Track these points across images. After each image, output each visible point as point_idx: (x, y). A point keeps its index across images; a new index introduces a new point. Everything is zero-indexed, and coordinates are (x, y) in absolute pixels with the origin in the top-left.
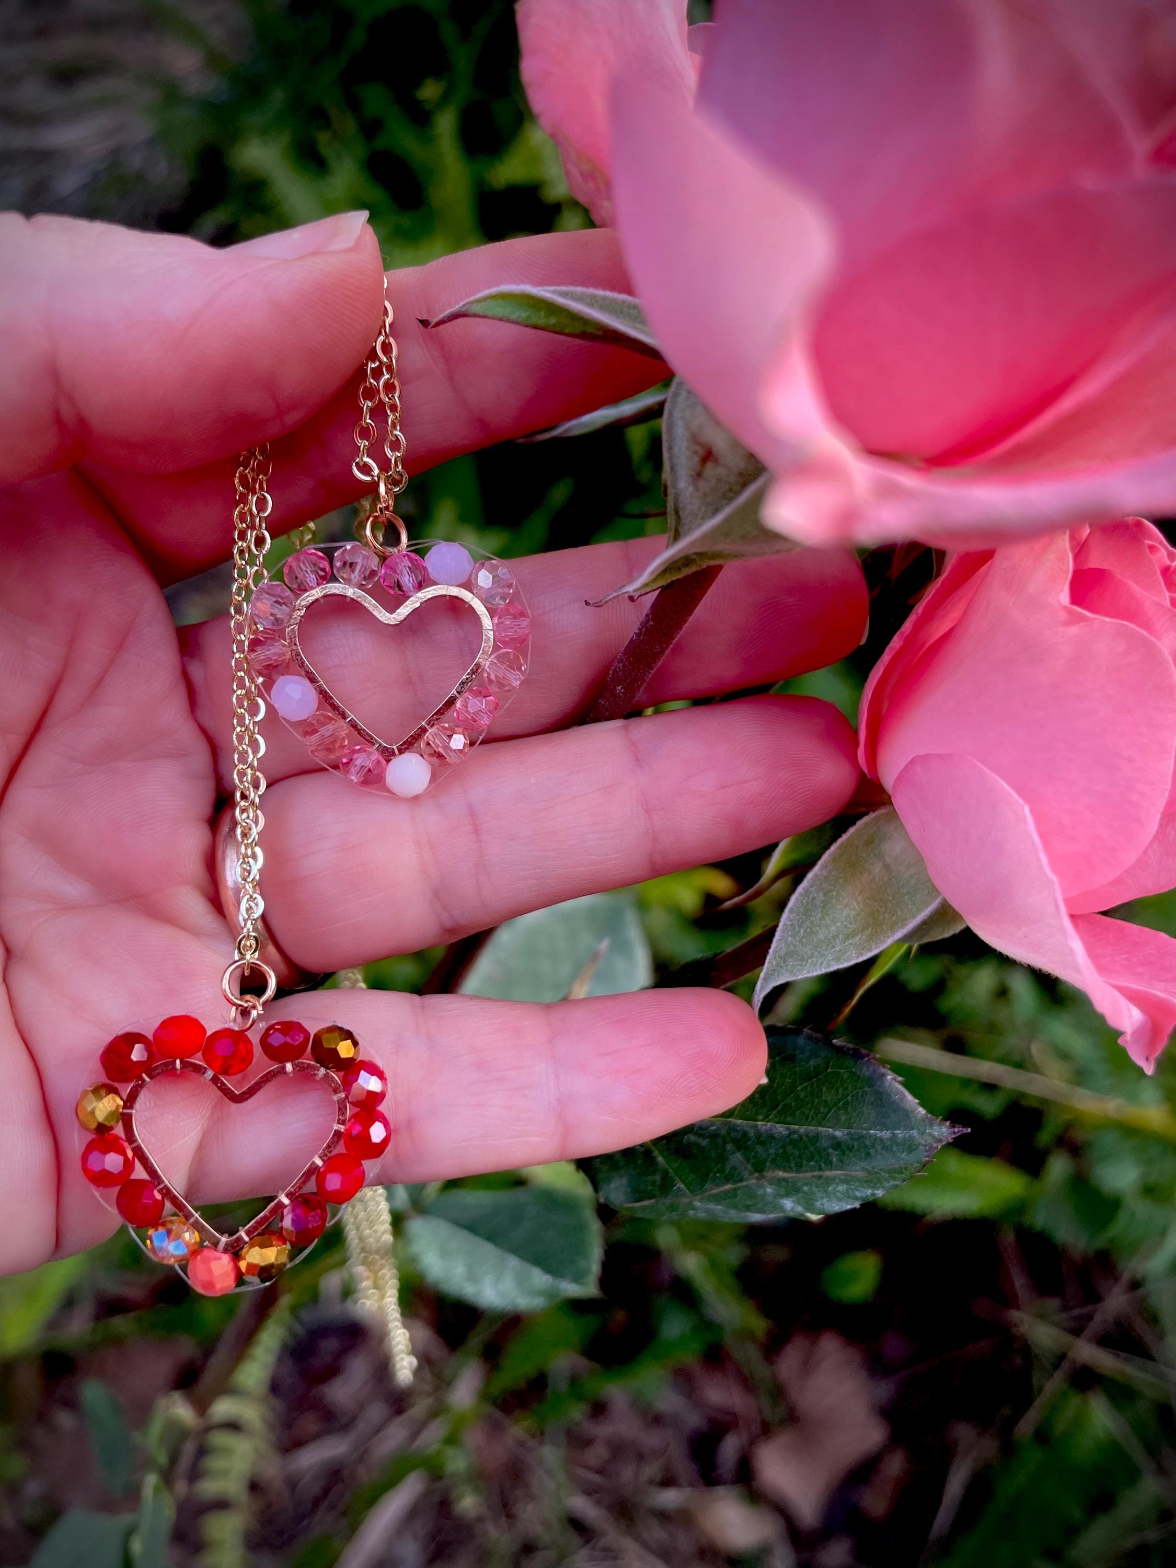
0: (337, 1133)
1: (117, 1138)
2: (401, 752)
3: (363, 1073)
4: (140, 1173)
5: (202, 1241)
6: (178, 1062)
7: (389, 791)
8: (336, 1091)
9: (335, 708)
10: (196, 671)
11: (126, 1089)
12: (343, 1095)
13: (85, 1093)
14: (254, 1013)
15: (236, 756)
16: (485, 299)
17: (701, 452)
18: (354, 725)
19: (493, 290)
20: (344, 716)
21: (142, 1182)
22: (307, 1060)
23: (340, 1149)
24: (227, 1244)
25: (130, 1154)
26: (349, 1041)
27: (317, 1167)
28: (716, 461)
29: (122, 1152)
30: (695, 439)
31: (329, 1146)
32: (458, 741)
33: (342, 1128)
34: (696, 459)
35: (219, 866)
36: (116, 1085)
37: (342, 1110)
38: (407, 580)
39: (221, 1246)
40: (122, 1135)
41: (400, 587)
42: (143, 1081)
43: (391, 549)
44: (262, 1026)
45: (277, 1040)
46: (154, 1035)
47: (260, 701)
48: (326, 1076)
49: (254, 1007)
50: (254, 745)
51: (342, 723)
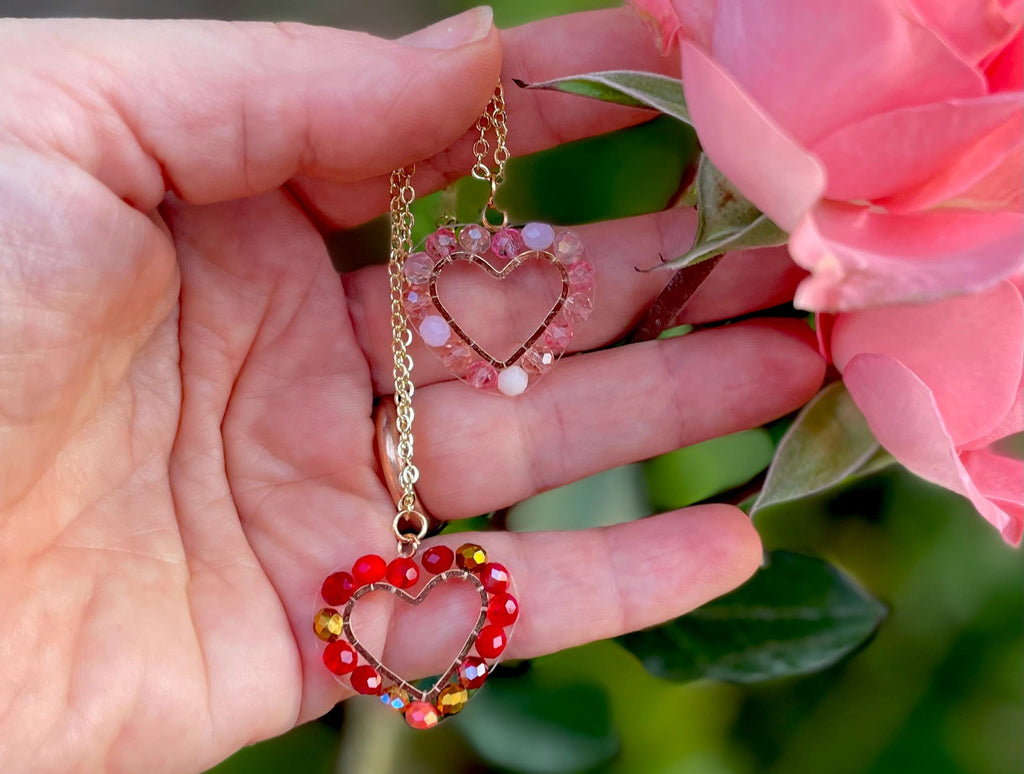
0: (484, 613)
1: (343, 642)
2: (508, 365)
3: (493, 570)
4: (362, 661)
5: (411, 698)
6: (372, 586)
7: (502, 393)
8: (477, 586)
9: (463, 337)
10: (358, 311)
11: (341, 609)
12: (482, 588)
13: (317, 617)
14: (415, 545)
15: (395, 371)
16: (570, 81)
17: (724, 195)
18: (476, 348)
19: (576, 77)
20: (469, 342)
21: (364, 667)
22: (455, 568)
23: (487, 623)
24: (427, 696)
25: (354, 650)
26: (480, 552)
27: (475, 636)
28: (735, 201)
29: (350, 650)
30: (720, 186)
31: (480, 622)
32: (547, 359)
33: (486, 609)
34: (721, 198)
35: (381, 449)
36: (335, 608)
37: (484, 597)
38: (511, 250)
39: (424, 699)
40: (347, 640)
41: (505, 254)
42: (352, 602)
43: (498, 227)
44: (421, 552)
45: (434, 559)
46: (353, 572)
47: (409, 332)
48: (469, 577)
49: (414, 541)
50: (406, 362)
51: (468, 347)
